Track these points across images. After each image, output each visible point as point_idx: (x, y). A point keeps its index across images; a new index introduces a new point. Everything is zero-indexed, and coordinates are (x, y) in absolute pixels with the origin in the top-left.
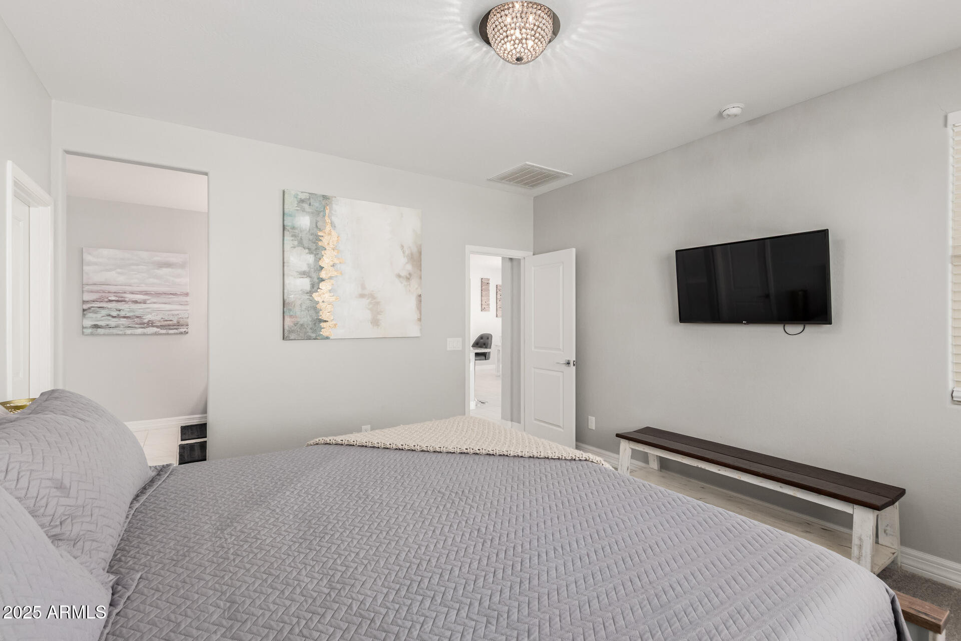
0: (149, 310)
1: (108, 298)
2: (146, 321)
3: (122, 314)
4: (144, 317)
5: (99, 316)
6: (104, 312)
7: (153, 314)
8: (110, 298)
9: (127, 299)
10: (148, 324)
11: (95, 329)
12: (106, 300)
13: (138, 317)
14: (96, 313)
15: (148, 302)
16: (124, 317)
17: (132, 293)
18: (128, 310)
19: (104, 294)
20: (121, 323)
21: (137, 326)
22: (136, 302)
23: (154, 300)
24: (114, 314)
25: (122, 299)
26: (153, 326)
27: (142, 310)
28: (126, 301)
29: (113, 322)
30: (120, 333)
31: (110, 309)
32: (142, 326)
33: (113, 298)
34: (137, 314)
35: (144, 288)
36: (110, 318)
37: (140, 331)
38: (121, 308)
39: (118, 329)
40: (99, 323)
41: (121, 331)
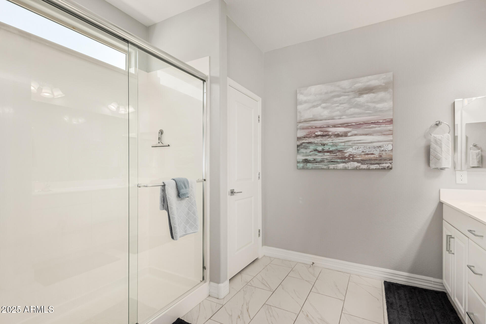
0: (350, 143)
1: (315, 133)
2: (347, 155)
3: (326, 148)
4: (346, 151)
5: (308, 151)
6: (312, 147)
7: (354, 147)
8: (316, 133)
9: (330, 133)
10: (349, 159)
11: (305, 164)
12: (314, 135)
13: (339, 151)
14: (306, 148)
15: (349, 134)
16: (328, 152)
17: (334, 126)
18: (331, 144)
19: (312, 130)
20: (325, 157)
21: (339, 160)
22: (338, 135)
23: (355, 132)
24: (320, 148)
25: (326, 133)
26: (354, 161)
27: (343, 144)
28: (329, 135)
29: (319, 157)
30: (325, 167)
31: (316, 144)
32: (344, 160)
33: (319, 133)
34: (339, 147)
35: (345, 120)
36: (316, 153)
37: (341, 166)
38: (325, 142)
39: (322, 163)
40: (309, 158)
41: (326, 165)
